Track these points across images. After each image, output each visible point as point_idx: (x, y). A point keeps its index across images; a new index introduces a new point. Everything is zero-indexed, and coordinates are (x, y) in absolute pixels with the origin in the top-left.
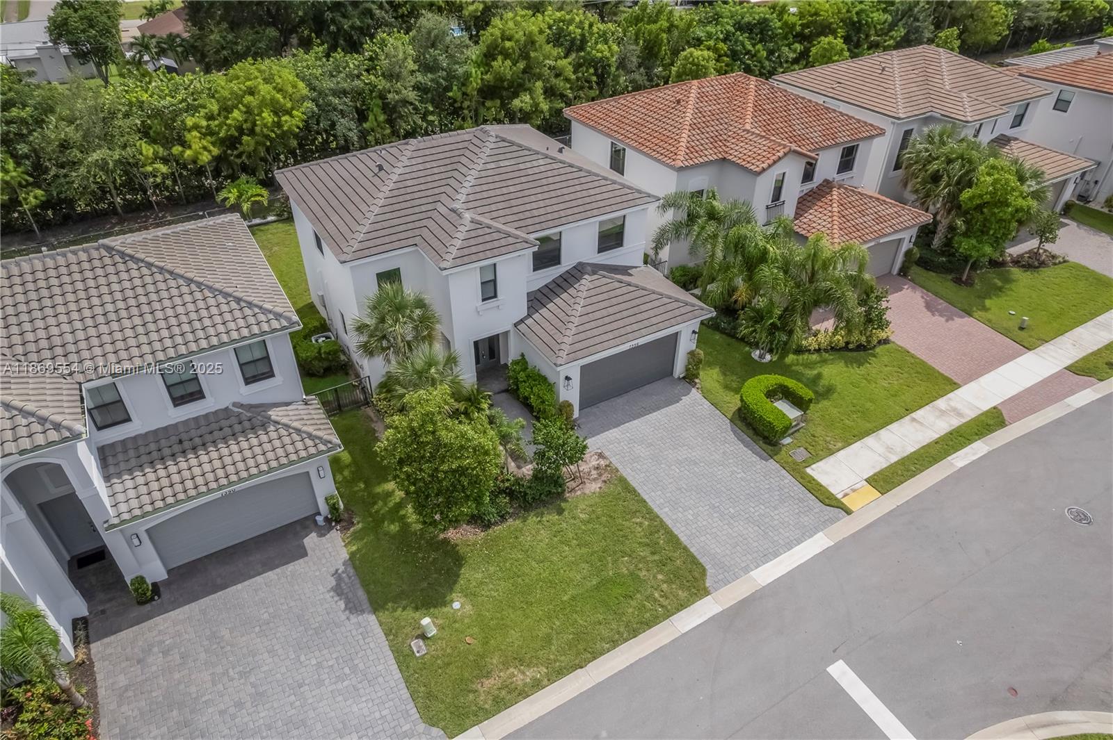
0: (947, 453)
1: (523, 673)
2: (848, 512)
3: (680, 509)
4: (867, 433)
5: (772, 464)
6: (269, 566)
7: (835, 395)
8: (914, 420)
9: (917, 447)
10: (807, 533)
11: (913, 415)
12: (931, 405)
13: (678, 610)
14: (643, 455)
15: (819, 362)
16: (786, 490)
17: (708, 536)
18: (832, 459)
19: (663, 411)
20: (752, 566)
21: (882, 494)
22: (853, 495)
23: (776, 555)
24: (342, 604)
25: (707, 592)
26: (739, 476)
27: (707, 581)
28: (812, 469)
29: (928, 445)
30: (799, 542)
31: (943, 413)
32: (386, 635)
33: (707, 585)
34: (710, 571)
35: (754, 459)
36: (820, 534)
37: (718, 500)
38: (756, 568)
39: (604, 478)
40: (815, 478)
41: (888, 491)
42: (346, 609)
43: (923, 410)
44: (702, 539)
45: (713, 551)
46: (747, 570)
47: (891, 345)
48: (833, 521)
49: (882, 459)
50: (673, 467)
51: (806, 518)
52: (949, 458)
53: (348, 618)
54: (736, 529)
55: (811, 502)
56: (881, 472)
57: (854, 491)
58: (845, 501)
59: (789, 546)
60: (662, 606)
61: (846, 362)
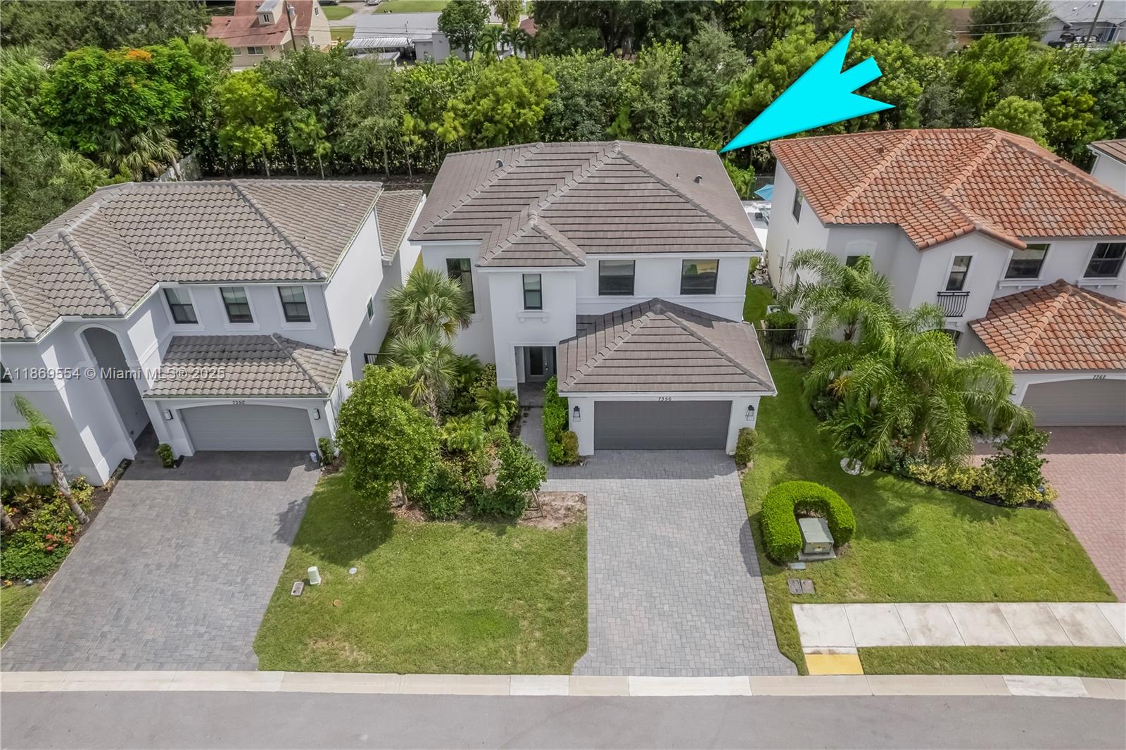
0: (1009, 670)
1: (352, 651)
2: (802, 671)
3: (614, 582)
4: (911, 599)
5: (757, 583)
6: (256, 477)
7: (908, 541)
8: (998, 611)
9: (969, 643)
10: (729, 668)
11: (1002, 606)
12: (1041, 605)
13: (525, 672)
14: (623, 514)
15: (919, 497)
16: (747, 615)
17: (619, 620)
18: (836, 609)
19: (683, 481)
20: (637, 671)
21: (865, 673)
22: (826, 657)
23: (674, 673)
24: (277, 529)
25: (568, 672)
26: (706, 577)
27: (578, 661)
28: (802, 609)
29: (986, 649)
30: (713, 673)
31: (1052, 620)
32: (286, 567)
33: (575, 665)
34: (591, 652)
35: (739, 568)
36: (746, 678)
37: (662, 591)
38: (641, 675)
39: (566, 521)
40: (796, 618)
41: (876, 673)
42: (277, 533)
43: (1023, 605)
44: (610, 620)
45: (610, 637)
46: (629, 671)
47: (1049, 513)
48: (772, 671)
49: (903, 636)
50: (643, 539)
51: (742, 654)
52: (1006, 677)
53: (272, 542)
54: (655, 628)
55: (765, 641)
56: (886, 650)
57: (832, 653)
58: (808, 659)
59: (697, 672)
60: (514, 660)
61: (958, 510)
